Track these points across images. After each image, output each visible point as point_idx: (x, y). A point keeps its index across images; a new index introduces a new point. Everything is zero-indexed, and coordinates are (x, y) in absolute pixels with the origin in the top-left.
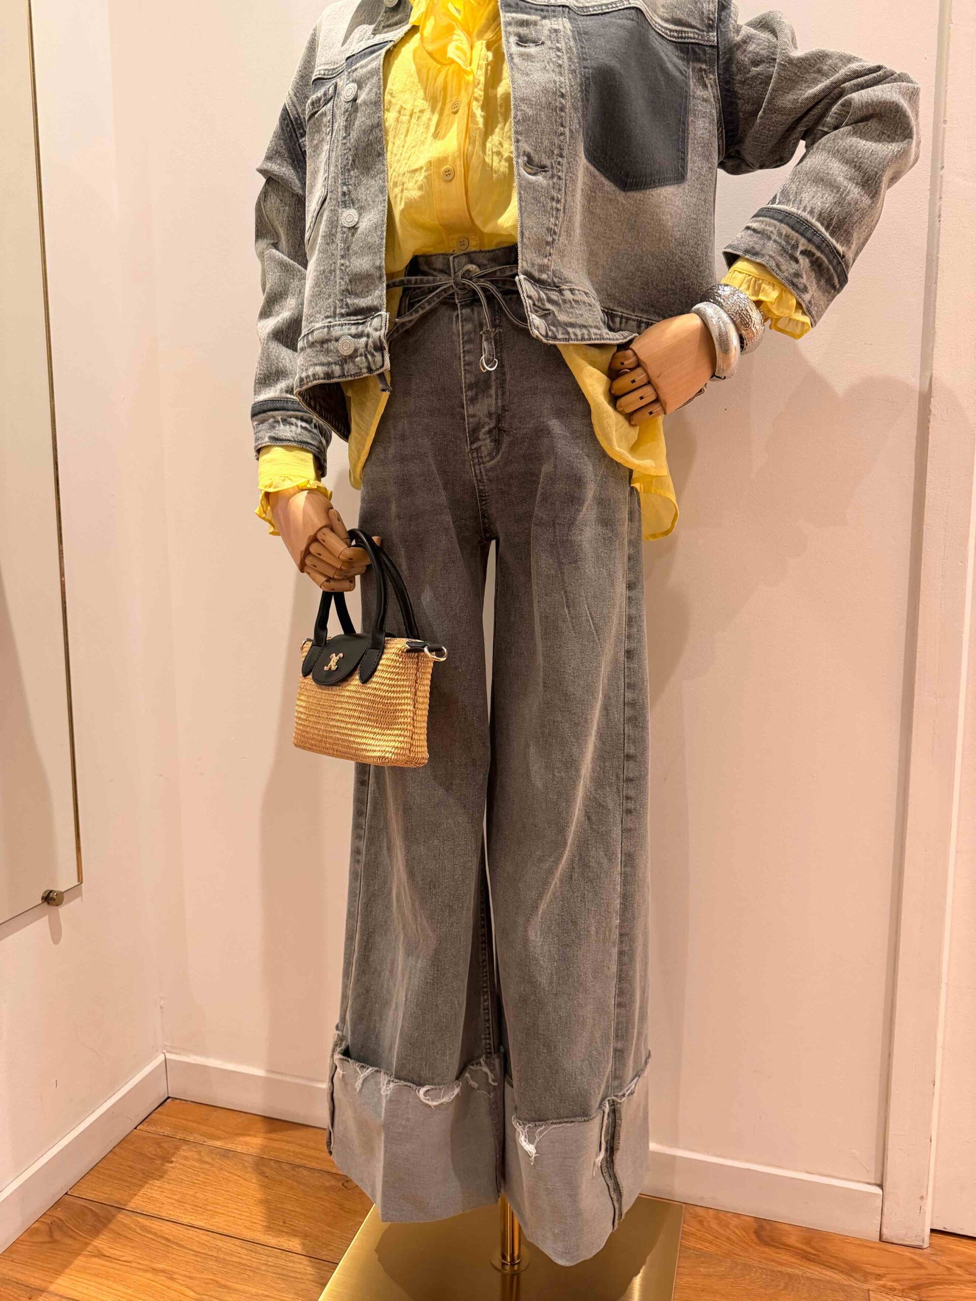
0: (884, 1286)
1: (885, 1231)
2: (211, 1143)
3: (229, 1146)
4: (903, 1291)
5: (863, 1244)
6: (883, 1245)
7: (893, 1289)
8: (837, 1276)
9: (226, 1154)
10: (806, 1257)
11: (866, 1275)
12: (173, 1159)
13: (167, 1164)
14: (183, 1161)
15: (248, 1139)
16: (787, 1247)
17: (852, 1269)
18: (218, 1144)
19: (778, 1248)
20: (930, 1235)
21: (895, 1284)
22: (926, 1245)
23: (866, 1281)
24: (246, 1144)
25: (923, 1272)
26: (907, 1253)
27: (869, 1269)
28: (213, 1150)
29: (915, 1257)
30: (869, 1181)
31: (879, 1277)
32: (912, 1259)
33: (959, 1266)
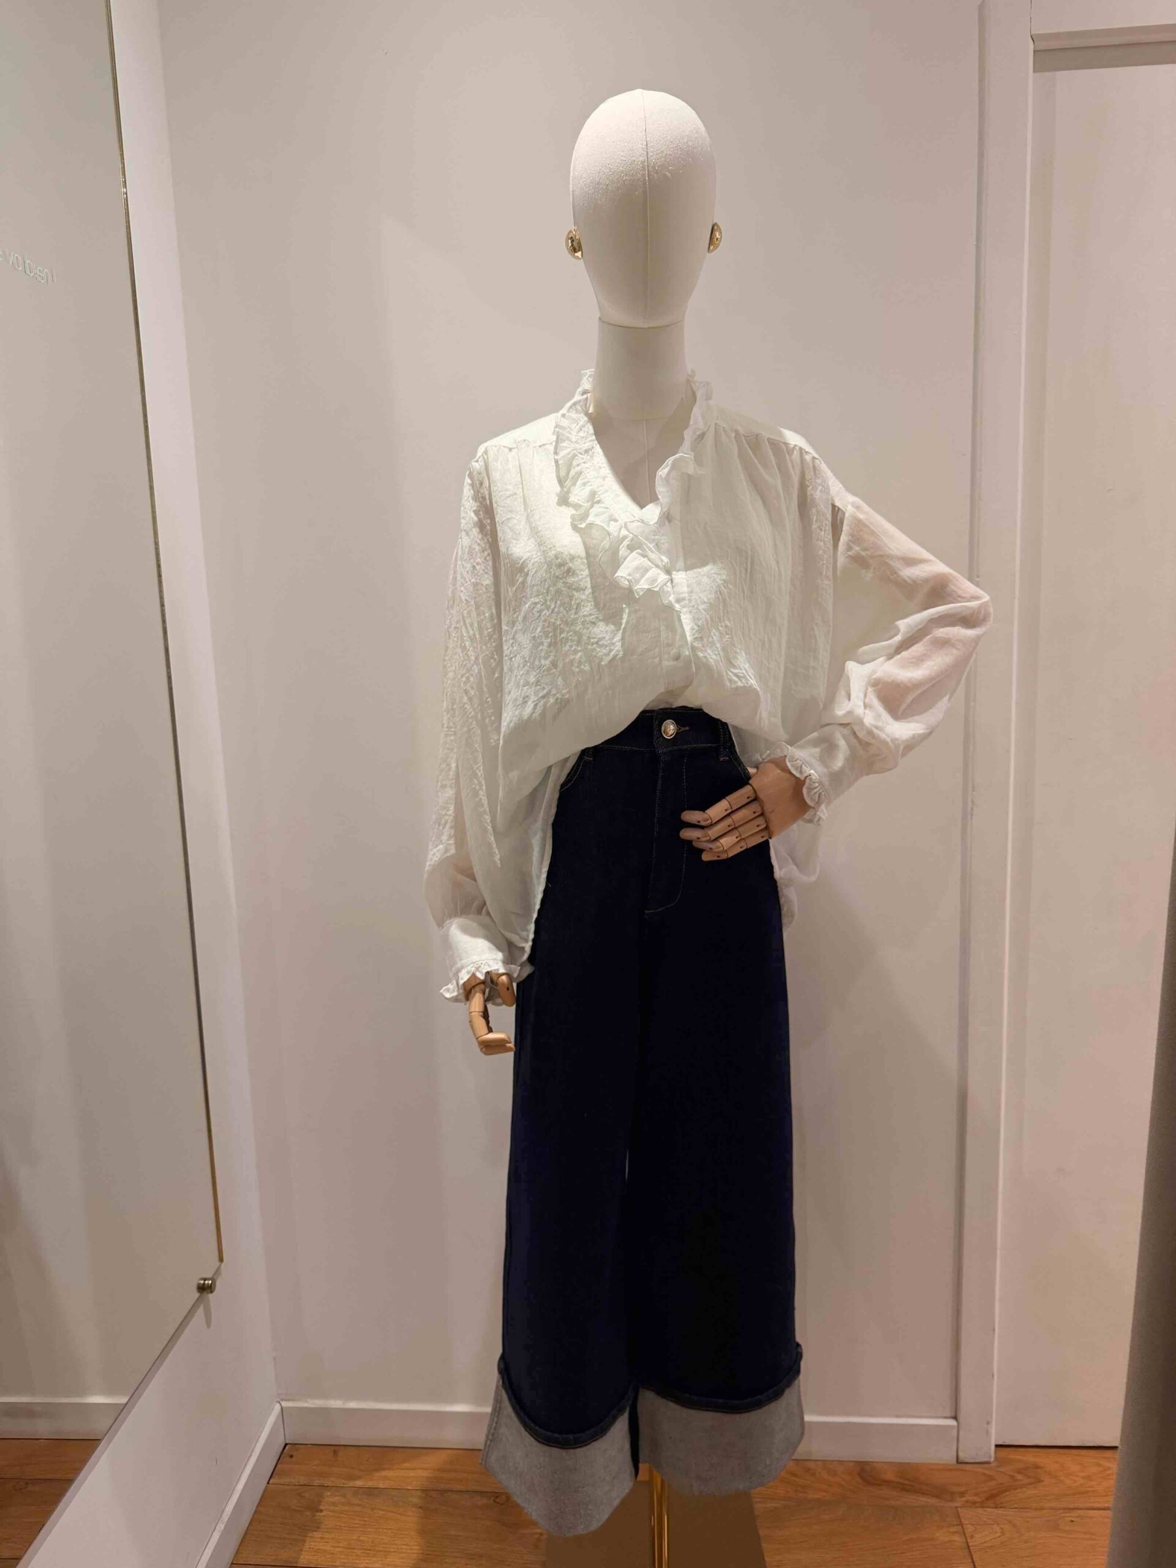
0: (967, 1501)
1: (961, 1454)
2: (351, 1484)
3: (370, 1484)
4: (982, 1502)
5: (946, 1468)
6: (960, 1466)
7: (975, 1503)
8: (929, 1500)
9: (371, 1492)
10: (904, 1488)
11: (952, 1496)
12: (322, 1508)
13: (318, 1514)
14: (332, 1508)
15: (384, 1473)
16: (887, 1483)
17: (941, 1492)
18: (359, 1483)
19: (880, 1485)
20: (996, 1452)
21: (976, 1499)
22: (992, 1459)
23: (952, 1500)
24: (386, 1478)
25: (993, 1484)
26: (979, 1469)
27: (955, 1489)
28: (357, 1490)
29: (987, 1472)
30: (945, 1415)
31: (962, 1494)
32: (984, 1474)
33: (1019, 1472)
